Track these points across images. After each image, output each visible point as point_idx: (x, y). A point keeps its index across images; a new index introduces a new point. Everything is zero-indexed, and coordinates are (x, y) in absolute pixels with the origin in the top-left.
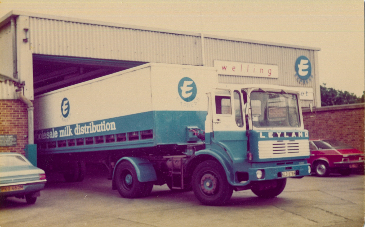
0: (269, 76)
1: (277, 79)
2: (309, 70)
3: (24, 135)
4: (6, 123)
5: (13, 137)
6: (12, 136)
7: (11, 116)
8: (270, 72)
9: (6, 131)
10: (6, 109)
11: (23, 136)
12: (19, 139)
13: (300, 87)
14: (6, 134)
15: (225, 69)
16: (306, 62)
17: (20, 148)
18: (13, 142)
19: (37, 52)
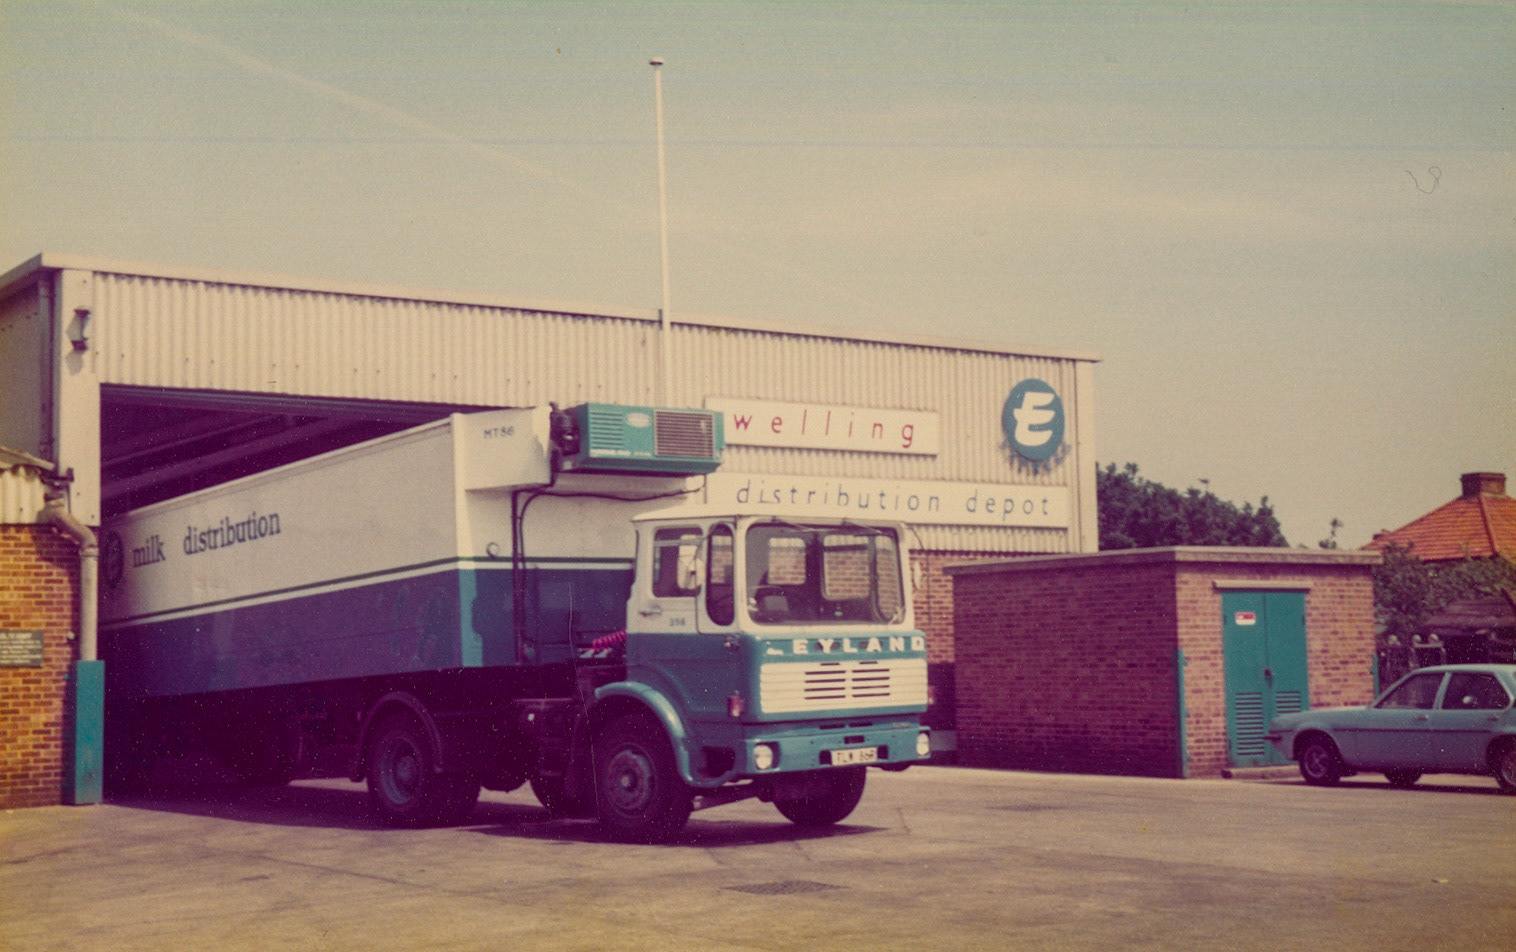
0: (906, 446)
1: (934, 456)
2: (1057, 426)
3: (67, 630)
4: (11, 596)
5: (33, 638)
6: (28, 635)
7: (29, 574)
8: (907, 435)
9: (12, 620)
10: (11, 552)
11: (64, 635)
12: (50, 645)
13: (1021, 484)
14: (11, 629)
15: (746, 425)
16: (1046, 398)
17: (54, 671)
18: (32, 652)
19: (114, 380)
